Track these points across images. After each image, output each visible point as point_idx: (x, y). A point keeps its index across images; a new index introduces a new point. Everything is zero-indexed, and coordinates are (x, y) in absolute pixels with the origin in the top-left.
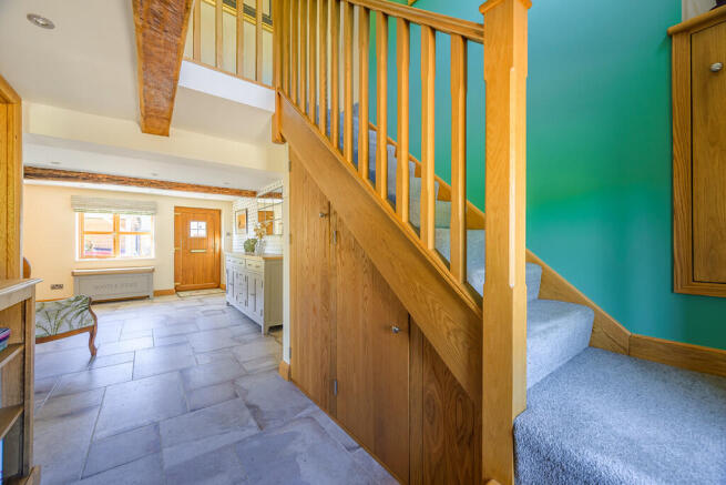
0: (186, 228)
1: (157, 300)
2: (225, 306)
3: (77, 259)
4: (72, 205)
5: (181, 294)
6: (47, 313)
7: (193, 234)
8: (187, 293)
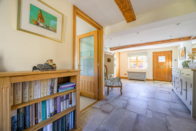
0: (157, 59)
1: (147, 82)
2: (171, 91)
3: (129, 68)
4: (128, 55)
5: (155, 81)
6: (111, 80)
7: (160, 61)
8: (157, 82)
